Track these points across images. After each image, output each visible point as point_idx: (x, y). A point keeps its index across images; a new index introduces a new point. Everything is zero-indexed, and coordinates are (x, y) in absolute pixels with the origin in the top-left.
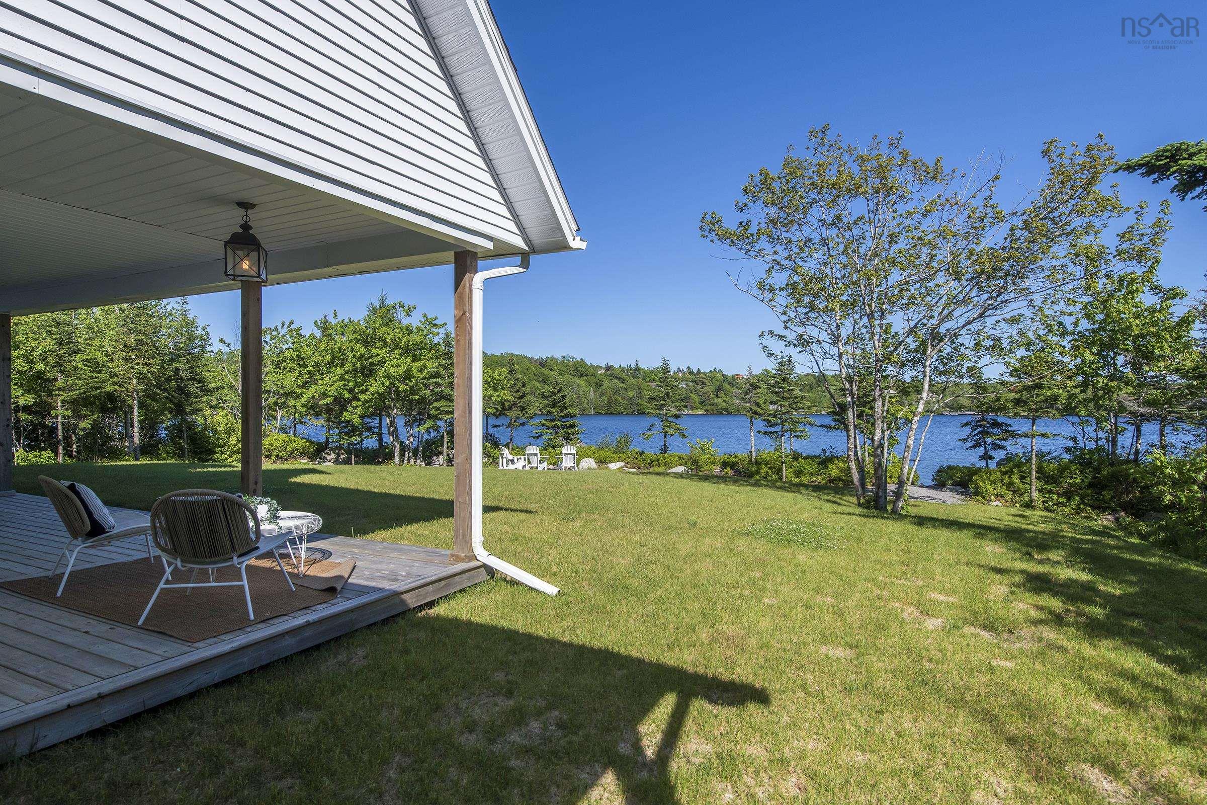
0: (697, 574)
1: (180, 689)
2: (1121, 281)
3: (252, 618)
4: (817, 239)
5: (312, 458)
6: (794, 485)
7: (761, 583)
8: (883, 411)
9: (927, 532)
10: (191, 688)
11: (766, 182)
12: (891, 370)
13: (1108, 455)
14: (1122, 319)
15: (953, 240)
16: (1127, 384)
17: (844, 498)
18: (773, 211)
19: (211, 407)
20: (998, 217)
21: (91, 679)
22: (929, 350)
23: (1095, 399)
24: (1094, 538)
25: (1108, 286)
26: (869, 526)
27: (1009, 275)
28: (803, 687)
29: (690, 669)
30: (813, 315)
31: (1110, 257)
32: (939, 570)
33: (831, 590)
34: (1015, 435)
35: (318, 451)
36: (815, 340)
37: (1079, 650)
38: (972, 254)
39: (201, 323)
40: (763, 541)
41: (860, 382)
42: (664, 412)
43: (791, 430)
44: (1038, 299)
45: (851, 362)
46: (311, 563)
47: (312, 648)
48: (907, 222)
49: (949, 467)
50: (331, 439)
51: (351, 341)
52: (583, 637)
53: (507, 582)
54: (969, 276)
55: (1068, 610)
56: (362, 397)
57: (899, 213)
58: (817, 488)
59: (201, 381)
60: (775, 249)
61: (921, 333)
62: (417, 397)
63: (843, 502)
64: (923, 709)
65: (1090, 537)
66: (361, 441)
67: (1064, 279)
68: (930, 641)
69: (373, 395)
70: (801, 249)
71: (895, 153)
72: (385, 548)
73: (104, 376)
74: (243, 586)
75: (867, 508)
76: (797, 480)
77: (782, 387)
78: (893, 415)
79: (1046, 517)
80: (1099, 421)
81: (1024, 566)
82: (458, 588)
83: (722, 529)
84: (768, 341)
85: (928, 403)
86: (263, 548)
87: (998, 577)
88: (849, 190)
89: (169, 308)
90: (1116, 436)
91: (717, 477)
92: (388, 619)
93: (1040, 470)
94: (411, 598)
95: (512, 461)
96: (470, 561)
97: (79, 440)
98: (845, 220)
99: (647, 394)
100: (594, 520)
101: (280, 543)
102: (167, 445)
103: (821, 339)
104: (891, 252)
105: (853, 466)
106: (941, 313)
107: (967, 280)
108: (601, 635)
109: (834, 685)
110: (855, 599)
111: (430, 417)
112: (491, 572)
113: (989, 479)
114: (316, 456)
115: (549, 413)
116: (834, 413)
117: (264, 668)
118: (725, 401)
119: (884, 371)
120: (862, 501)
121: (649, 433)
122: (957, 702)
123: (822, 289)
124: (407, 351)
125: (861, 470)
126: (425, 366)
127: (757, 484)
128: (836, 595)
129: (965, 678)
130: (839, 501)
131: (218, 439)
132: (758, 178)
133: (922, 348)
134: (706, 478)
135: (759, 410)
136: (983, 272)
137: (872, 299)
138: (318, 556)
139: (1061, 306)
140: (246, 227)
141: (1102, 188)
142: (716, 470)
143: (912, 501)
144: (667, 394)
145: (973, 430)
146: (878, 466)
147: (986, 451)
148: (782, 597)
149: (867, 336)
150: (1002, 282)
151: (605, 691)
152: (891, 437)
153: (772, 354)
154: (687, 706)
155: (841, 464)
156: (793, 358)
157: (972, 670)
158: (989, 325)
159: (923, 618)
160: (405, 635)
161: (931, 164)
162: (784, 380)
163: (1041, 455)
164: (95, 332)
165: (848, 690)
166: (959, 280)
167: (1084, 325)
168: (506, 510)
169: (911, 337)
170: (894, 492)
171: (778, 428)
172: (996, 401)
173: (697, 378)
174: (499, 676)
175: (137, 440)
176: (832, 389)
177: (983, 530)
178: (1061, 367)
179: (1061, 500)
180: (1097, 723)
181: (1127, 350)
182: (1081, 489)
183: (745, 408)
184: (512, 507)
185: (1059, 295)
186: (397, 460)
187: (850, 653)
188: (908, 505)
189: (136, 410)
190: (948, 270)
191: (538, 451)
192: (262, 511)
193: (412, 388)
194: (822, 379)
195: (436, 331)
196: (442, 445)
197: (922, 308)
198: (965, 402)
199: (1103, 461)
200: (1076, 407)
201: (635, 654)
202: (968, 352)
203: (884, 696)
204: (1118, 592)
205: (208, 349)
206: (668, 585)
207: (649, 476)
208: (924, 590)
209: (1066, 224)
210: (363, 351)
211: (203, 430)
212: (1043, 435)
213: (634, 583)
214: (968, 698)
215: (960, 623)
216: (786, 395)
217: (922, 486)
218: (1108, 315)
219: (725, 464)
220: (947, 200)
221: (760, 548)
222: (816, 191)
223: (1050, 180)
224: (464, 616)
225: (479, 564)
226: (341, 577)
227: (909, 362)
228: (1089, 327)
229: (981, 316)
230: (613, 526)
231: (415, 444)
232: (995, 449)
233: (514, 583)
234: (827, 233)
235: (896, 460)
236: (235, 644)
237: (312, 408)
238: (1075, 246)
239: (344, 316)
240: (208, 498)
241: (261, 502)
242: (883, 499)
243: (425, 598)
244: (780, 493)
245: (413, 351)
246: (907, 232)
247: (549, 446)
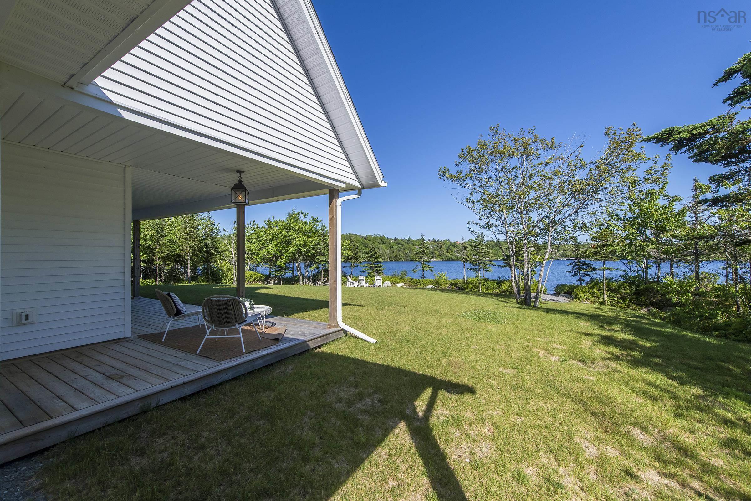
0: (440, 334)
1: (215, 381)
2: (647, 193)
3: (244, 351)
4: (494, 177)
5: (264, 282)
6: (485, 294)
7: (470, 339)
8: (528, 258)
9: (551, 316)
10: (220, 381)
11: (469, 151)
12: (532, 239)
13: (643, 278)
14: (649, 212)
15: (561, 176)
16: (652, 243)
17: (510, 300)
18: (473, 165)
19: (220, 259)
20: (583, 165)
21: (180, 376)
22: (550, 229)
23: (636, 251)
24: (637, 319)
25: (640, 196)
26: (522, 313)
27: (590, 192)
28: (491, 387)
29: (438, 377)
30: (493, 213)
31: (641, 182)
32: (557, 334)
33: (504, 343)
34: (595, 269)
35: (266, 279)
36: (494, 225)
37: (628, 373)
38: (570, 183)
39: (216, 222)
40: (471, 320)
41: (517, 244)
42: (423, 260)
43: (483, 268)
44: (604, 203)
45: (512, 235)
46: (268, 328)
47: (269, 365)
48: (538, 168)
49: (562, 285)
50: (271, 273)
51: (280, 229)
52: (388, 362)
53: (353, 337)
54: (569, 193)
55: (622, 354)
56: (286, 254)
57: (534, 164)
58: (497, 295)
59: (216, 248)
60: (474, 183)
61: (546, 221)
62: (309, 254)
63: (509, 302)
64: (550, 398)
65: (634, 319)
66: (285, 274)
67: (617, 193)
68: (552, 366)
69: (290, 253)
70: (487, 183)
71: (532, 136)
72: (298, 321)
73: (176, 246)
74: (240, 337)
75: (521, 304)
76: (487, 291)
77: (478, 248)
78: (533, 260)
79: (612, 309)
80: (638, 262)
81: (600, 332)
82: (331, 340)
83: (451, 314)
84: (471, 226)
85: (550, 254)
86: (248, 320)
87: (586, 337)
88: (509, 154)
89: (203, 216)
90: (647, 269)
91: (448, 290)
92: (301, 353)
93: (608, 286)
94: (311, 344)
95: (352, 283)
96: (336, 327)
97: (165, 275)
98: (508, 168)
99: (414, 252)
100: (392, 310)
101: (254, 319)
102: (202, 277)
103: (497, 224)
104: (530, 183)
105: (514, 284)
106: (556, 211)
107: (568, 195)
108: (397, 362)
109: (506, 386)
110: (515, 347)
111: (315, 263)
112: (345, 332)
113: (582, 291)
114: (265, 281)
115: (369, 261)
116: (504, 259)
117: (250, 373)
118: (451, 254)
119: (528, 239)
120: (519, 301)
121: (416, 269)
122: (567, 395)
123: (497, 201)
124: (305, 233)
125: (518, 286)
126: (313, 240)
127: (467, 293)
128: (507, 345)
129: (570, 384)
130: (507, 301)
131: (223, 274)
132: (465, 150)
133: (547, 228)
134: (443, 290)
135: (467, 258)
136: (576, 191)
137: (521, 205)
138: (270, 325)
139: (616, 206)
140: (240, 181)
141: (636, 149)
142: (448, 287)
143: (543, 301)
144: (424, 251)
145: (573, 267)
146: (526, 284)
147: (580, 277)
148: (480, 345)
149: (520, 223)
150: (586, 195)
151: (399, 386)
152: (532, 271)
153: (473, 232)
154: (437, 394)
155: (508, 284)
156: (484, 234)
157: (573, 380)
158: (580, 216)
159: (549, 356)
160: (309, 360)
161: (549, 141)
162: (480, 244)
163: (608, 279)
164: (172, 227)
165: (513, 388)
166: (565, 195)
167: (629, 215)
168: (351, 305)
169: (541, 223)
170: (534, 297)
171: (477, 267)
172: (584, 253)
173: (438, 244)
174: (352, 379)
175: (189, 275)
176: (503, 248)
177: (579, 315)
178: (618, 236)
179: (620, 301)
180: (636, 407)
181: (651, 227)
182: (629, 295)
183: (461, 258)
184: (354, 303)
185: (615, 201)
186: (301, 283)
187: (514, 372)
188: (542, 303)
189: (189, 261)
190: (559, 190)
191: (364, 278)
192: (247, 304)
193: (307, 250)
194: (498, 243)
195: (318, 224)
196: (321, 275)
197: (547, 209)
198: (569, 253)
199: (641, 282)
200: (626, 255)
201: (412, 370)
202: (570, 229)
203: (530, 391)
204: (648, 345)
205: (219, 234)
206: (426, 339)
207: (416, 289)
208: (550, 343)
209: (618, 167)
210: (286, 233)
211: (217, 270)
212: (609, 269)
213: (411, 338)
214: (572, 393)
215: (568, 359)
216: (481, 251)
217: (549, 294)
218: (641, 210)
219: (452, 284)
220: (558, 157)
221: (470, 322)
222: (493, 155)
223: (609, 146)
224: (335, 352)
225: (340, 329)
226: (280, 334)
227: (541, 234)
228: (632, 216)
229: (576, 212)
230: (400, 312)
231: (309, 275)
232: (585, 276)
233: (356, 337)
234: (499, 175)
235: (535, 282)
236: (238, 362)
237: (264, 259)
238: (622, 177)
239: (277, 218)
240: (226, 299)
241: (246, 301)
242: (529, 300)
243: (317, 344)
244: (479, 297)
245: (308, 233)
246: (538, 173)
247: (369, 276)
